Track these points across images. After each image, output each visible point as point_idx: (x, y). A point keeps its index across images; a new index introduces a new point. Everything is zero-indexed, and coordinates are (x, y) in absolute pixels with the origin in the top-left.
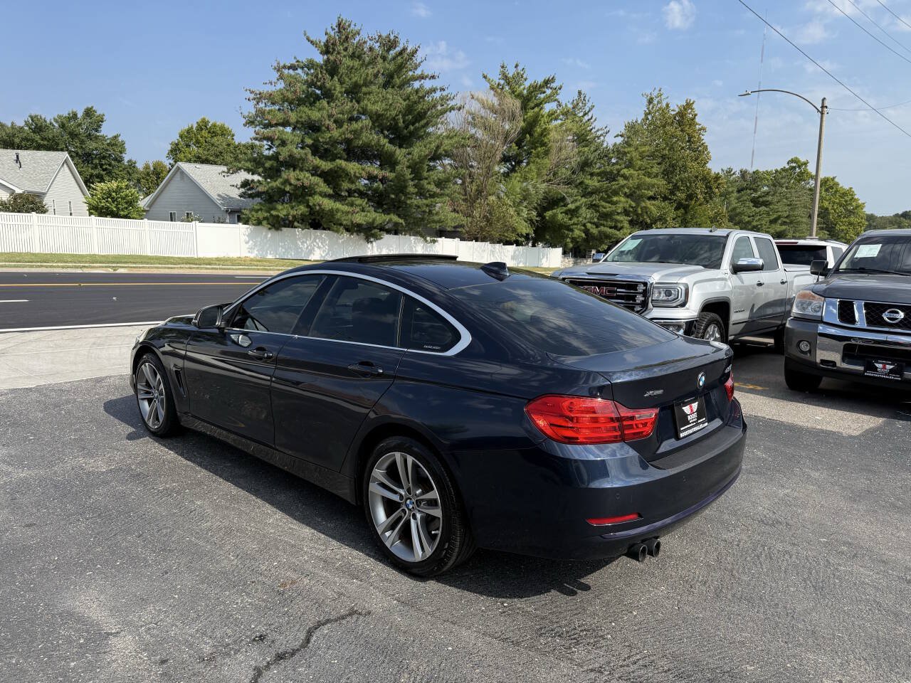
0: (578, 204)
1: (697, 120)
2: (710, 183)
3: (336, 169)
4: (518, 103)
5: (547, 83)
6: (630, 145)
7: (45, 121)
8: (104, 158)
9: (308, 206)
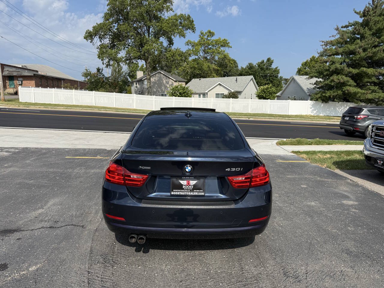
3: (360, 72)
7: (253, 65)
8: (271, 76)
9: (342, 91)
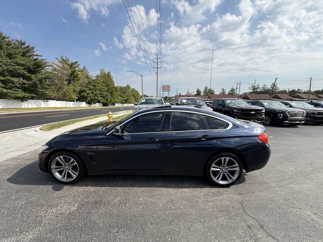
0: (89, 92)
1: (111, 76)
2: (116, 89)
3: (6, 79)
4: (69, 67)
5: (76, 63)
6: (97, 79)
